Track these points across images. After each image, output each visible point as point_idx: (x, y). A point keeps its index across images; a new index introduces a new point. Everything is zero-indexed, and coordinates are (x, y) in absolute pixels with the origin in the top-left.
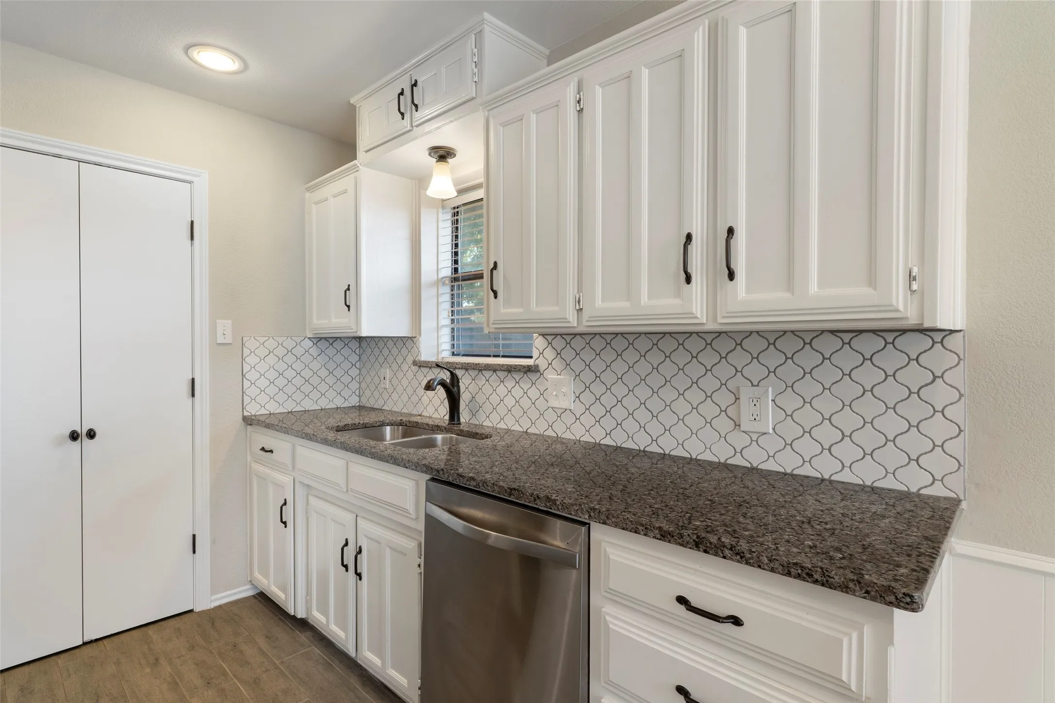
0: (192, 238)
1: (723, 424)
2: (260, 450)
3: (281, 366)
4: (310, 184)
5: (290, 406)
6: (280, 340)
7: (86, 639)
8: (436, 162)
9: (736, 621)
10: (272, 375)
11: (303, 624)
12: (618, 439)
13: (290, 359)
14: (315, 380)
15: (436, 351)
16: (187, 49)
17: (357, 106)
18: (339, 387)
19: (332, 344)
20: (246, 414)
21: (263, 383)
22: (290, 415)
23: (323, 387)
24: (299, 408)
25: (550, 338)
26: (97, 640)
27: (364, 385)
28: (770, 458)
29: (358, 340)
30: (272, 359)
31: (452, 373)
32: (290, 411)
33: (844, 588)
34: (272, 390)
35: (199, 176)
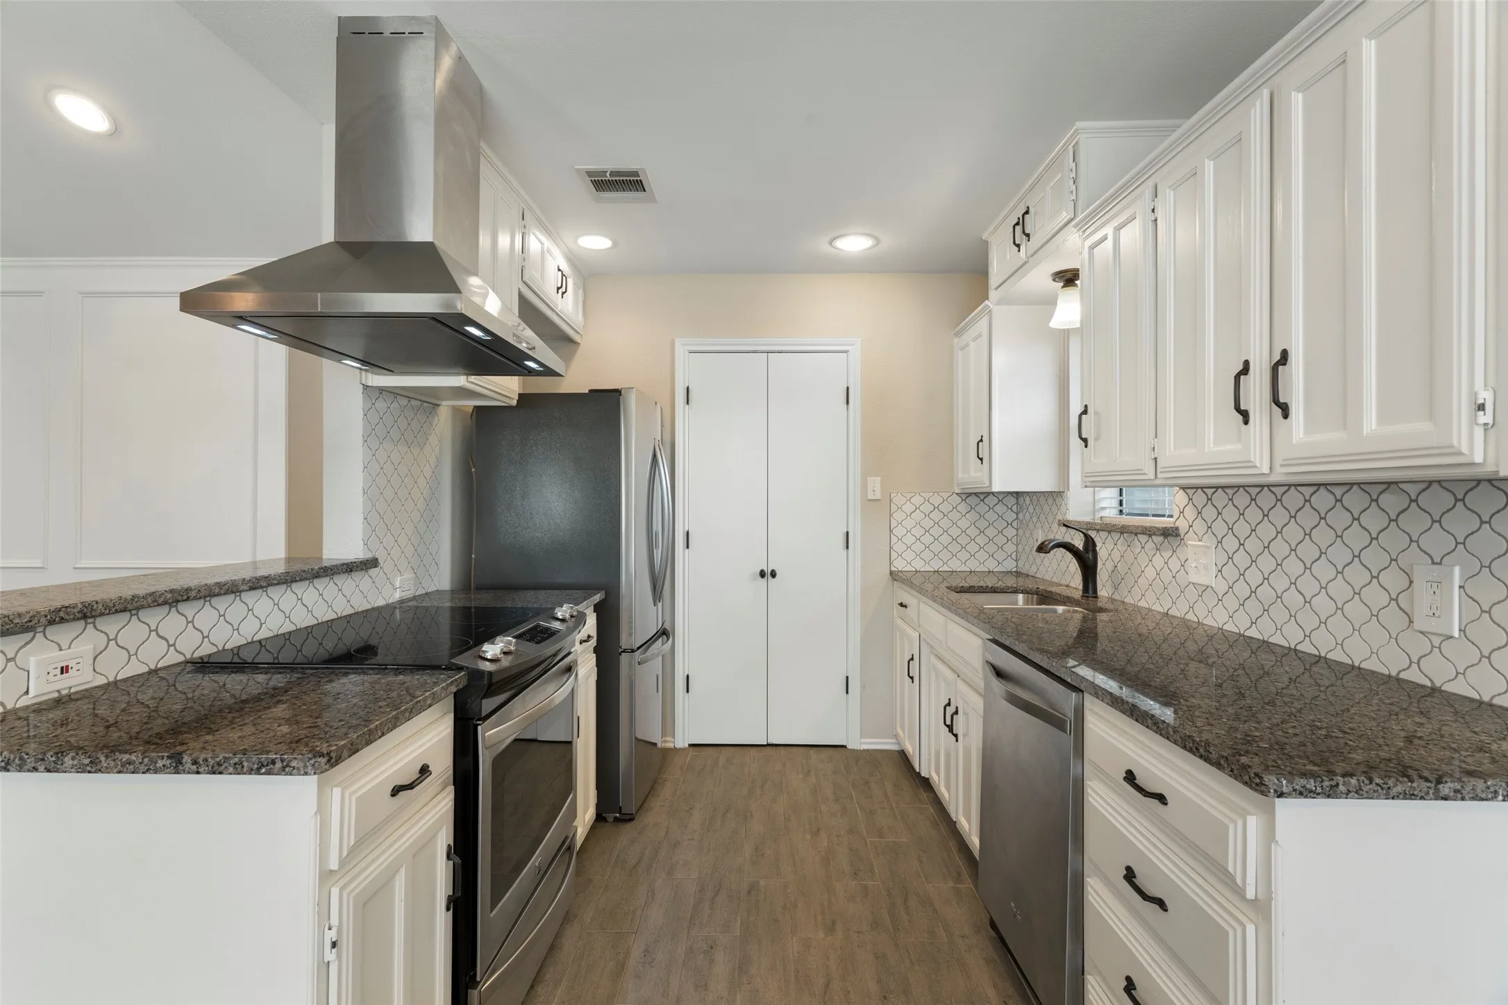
0: (848, 403)
1: (1393, 618)
2: (899, 604)
3: (928, 523)
4: (958, 328)
5: (936, 565)
6: (926, 495)
7: (772, 741)
8: (1062, 287)
9: (1161, 798)
10: (918, 532)
11: (926, 783)
12: (1263, 631)
13: (936, 516)
14: (963, 540)
15: (1092, 508)
16: (831, 243)
17: (989, 240)
18: (992, 548)
19: (983, 500)
20: (893, 569)
21: (909, 539)
22: (936, 573)
23: (973, 548)
24: (945, 568)
25: (1190, 492)
26: (776, 745)
27: (1020, 547)
28: (1459, 675)
29: (1015, 495)
30: (918, 515)
31: (1086, 536)
32: (936, 570)
33: (1218, 765)
34: (918, 547)
35: (852, 345)
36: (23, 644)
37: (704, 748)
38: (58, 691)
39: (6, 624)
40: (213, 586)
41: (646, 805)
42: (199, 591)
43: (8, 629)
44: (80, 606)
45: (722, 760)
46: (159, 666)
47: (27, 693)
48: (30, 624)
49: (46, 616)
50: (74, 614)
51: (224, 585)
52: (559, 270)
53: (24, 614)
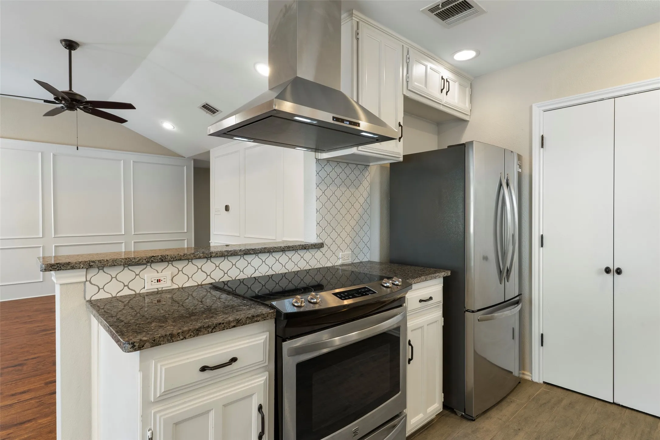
36: (142, 269)
37: (555, 388)
38: (157, 289)
39: (129, 261)
40: (224, 252)
41: (488, 414)
42: (217, 254)
43: (130, 263)
44: (160, 256)
45: (565, 402)
46: (203, 283)
47: (144, 288)
48: (139, 262)
49: (145, 260)
50: (158, 259)
51: (230, 252)
52: (442, 78)
53: (136, 258)
